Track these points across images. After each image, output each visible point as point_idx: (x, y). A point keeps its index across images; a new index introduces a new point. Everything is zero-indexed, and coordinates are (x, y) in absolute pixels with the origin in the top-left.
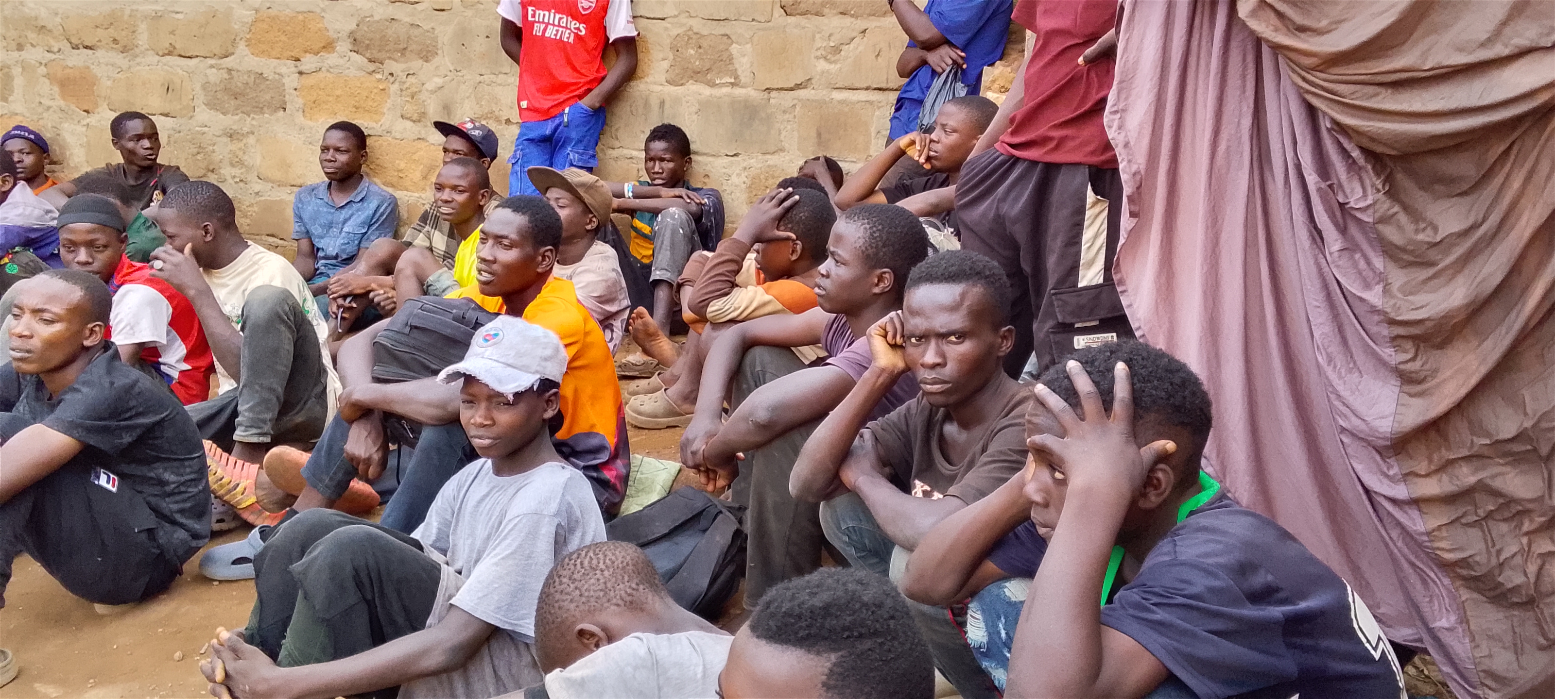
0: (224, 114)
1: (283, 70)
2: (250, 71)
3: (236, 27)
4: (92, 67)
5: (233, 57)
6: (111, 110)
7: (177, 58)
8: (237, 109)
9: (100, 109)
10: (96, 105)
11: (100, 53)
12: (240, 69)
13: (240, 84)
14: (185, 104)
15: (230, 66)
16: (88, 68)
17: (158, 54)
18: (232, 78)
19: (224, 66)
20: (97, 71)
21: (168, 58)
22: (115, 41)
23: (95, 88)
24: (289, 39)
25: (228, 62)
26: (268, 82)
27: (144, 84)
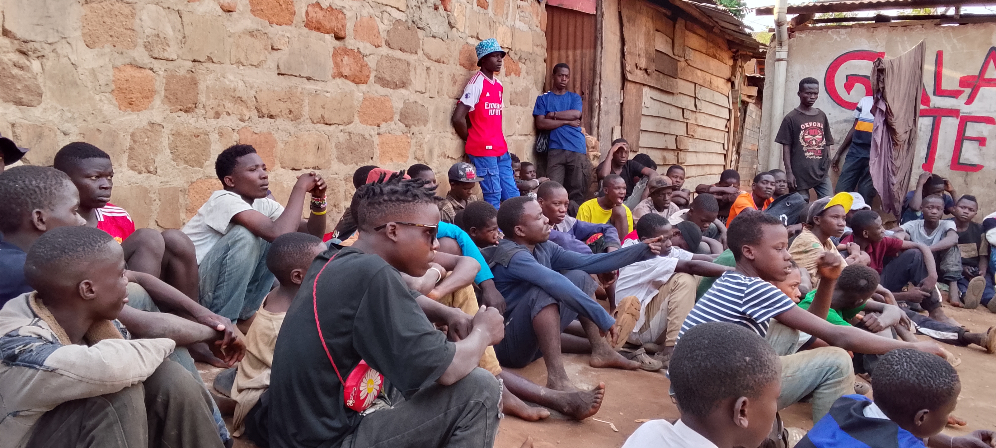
0: (345, 164)
1: (372, 133)
2: (359, 134)
3: (356, 104)
4: (273, 132)
5: (352, 124)
6: (282, 167)
7: (323, 125)
8: (352, 160)
9: (276, 167)
10: (273, 164)
11: (279, 121)
12: (355, 132)
13: (354, 143)
14: (327, 159)
15: (350, 131)
16: (270, 133)
17: (313, 122)
18: (351, 138)
19: (347, 131)
20: (276, 136)
21: (318, 124)
22: (290, 112)
23: (274, 150)
24: (377, 112)
25: (350, 128)
26: (367, 141)
27: (305, 145)
